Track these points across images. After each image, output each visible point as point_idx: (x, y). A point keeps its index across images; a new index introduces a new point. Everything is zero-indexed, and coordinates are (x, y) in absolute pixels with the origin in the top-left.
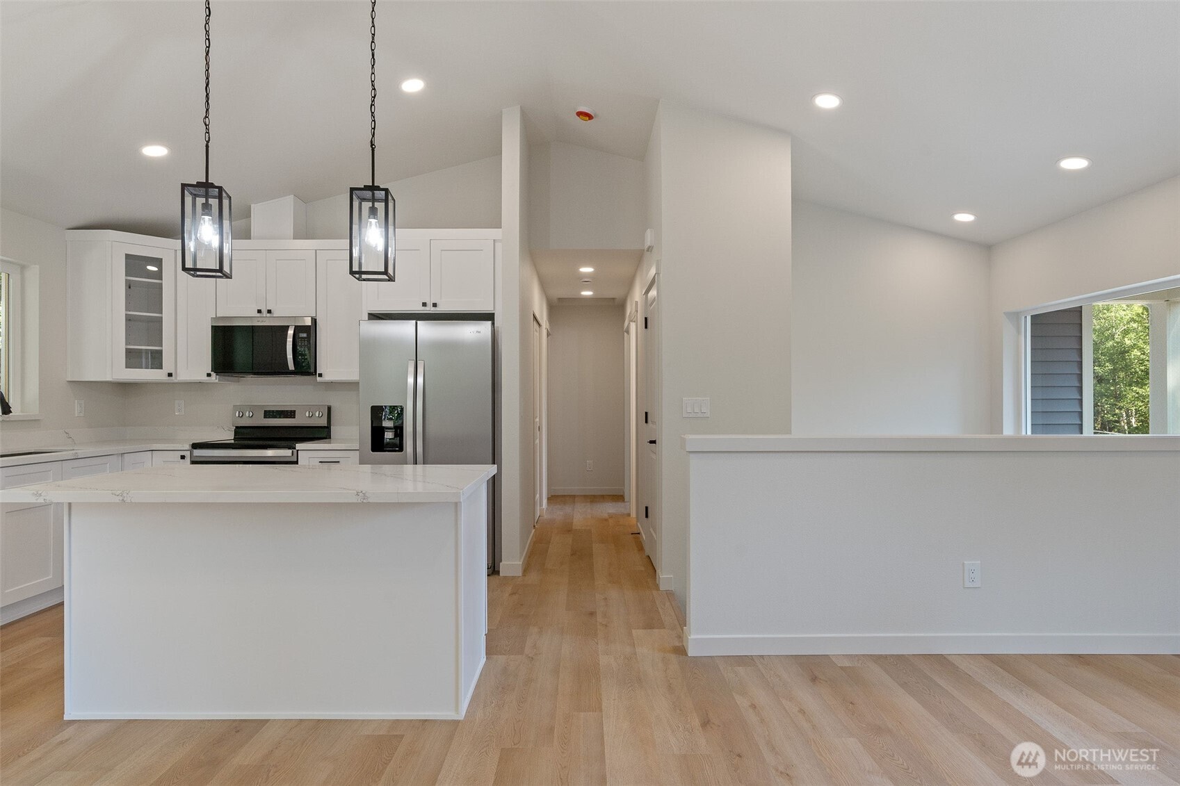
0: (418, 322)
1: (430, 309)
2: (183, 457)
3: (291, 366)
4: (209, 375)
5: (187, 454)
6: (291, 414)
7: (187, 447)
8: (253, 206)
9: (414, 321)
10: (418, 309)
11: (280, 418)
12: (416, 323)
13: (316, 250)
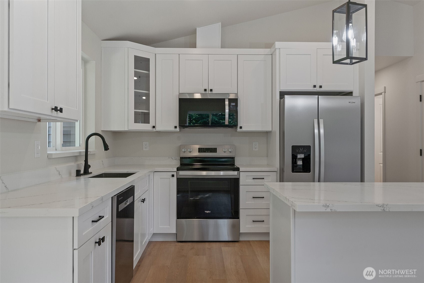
0: (319, 96)
1: (317, 89)
2: (173, 176)
3: (227, 123)
4: (176, 127)
5: (175, 174)
6: (214, 150)
7: (175, 170)
8: (197, 28)
9: (317, 96)
10: (311, 89)
11: (208, 152)
12: (318, 97)
13: (237, 55)
